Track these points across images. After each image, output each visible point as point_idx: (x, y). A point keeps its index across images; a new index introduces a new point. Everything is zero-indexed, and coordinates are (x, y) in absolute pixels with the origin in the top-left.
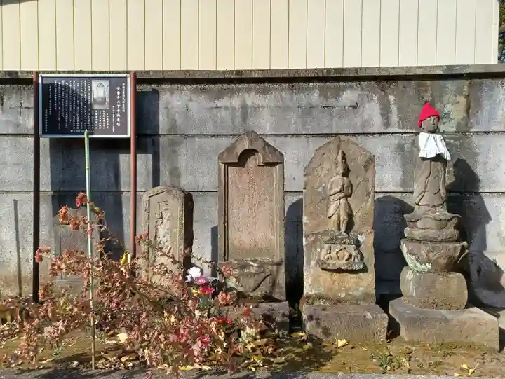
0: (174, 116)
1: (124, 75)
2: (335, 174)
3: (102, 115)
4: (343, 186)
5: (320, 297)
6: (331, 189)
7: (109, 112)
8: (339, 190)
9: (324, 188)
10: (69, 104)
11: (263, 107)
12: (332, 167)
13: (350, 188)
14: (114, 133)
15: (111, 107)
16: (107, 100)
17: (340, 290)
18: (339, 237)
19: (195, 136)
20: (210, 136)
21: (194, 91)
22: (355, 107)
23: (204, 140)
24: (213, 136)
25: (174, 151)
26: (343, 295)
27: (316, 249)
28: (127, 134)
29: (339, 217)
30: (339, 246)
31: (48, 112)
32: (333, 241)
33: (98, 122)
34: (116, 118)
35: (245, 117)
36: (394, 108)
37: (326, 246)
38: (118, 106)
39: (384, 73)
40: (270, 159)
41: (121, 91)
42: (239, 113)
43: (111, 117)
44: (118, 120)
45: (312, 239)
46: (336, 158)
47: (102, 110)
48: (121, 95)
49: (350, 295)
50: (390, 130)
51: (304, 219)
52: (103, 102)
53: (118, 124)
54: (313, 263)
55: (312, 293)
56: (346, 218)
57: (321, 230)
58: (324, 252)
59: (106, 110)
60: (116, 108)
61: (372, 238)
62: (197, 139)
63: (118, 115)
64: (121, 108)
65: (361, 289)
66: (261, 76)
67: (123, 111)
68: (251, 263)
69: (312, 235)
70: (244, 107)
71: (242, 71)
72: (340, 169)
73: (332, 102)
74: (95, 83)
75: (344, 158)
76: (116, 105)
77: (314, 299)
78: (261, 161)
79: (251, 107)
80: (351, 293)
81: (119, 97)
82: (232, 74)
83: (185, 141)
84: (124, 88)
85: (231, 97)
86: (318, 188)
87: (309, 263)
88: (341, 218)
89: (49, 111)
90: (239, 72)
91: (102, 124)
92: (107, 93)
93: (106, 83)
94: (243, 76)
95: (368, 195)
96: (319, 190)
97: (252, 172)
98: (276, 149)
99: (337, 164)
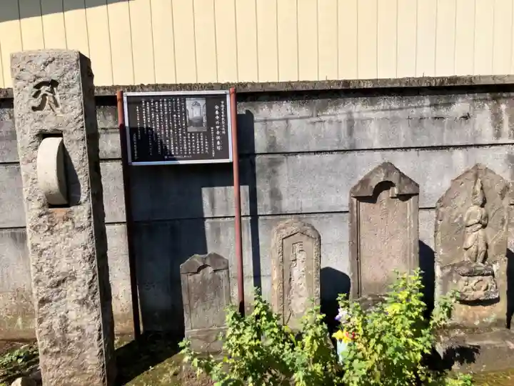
0: (273, 132)
1: (222, 92)
2: (472, 205)
3: (200, 138)
4: (481, 217)
5: (455, 326)
6: (468, 219)
7: (207, 135)
8: (477, 221)
9: (461, 219)
10: (160, 127)
11: (371, 119)
13: (486, 219)
14: (213, 158)
15: (209, 130)
16: (205, 121)
17: (474, 319)
18: (478, 268)
19: (296, 153)
20: (312, 153)
22: (466, 117)
23: (306, 157)
25: (274, 172)
26: (477, 323)
27: (452, 280)
28: (228, 158)
30: (477, 277)
31: (137, 137)
32: (471, 274)
33: (196, 146)
34: (216, 141)
35: (351, 131)
36: (505, 118)
37: (464, 278)
38: (218, 127)
39: (498, 82)
40: (406, 191)
41: (220, 111)
42: (344, 127)
43: (209, 141)
44: (218, 143)
45: (448, 270)
46: (475, 188)
47: (199, 133)
48: (220, 115)
49: (483, 322)
50: (500, 141)
52: (200, 123)
53: (219, 148)
56: (484, 249)
57: (457, 261)
59: (204, 133)
60: (215, 130)
61: (505, 265)
62: (299, 157)
63: (218, 138)
64: (220, 130)
65: (494, 316)
66: (370, 86)
67: (224, 132)
69: (448, 266)
70: (350, 121)
71: (350, 81)
72: (479, 200)
73: (443, 111)
74: (189, 103)
76: (215, 125)
78: (396, 193)
79: (358, 120)
80: (485, 320)
81: (217, 117)
82: (339, 84)
83: (285, 160)
84: (223, 106)
86: (455, 219)
88: (480, 249)
89: (137, 135)
90: (346, 83)
91: (200, 149)
92: (204, 113)
93: (202, 102)
94: (351, 87)
95: (503, 223)
96: (455, 221)
97: (384, 204)
98: (411, 180)
99: (474, 194)
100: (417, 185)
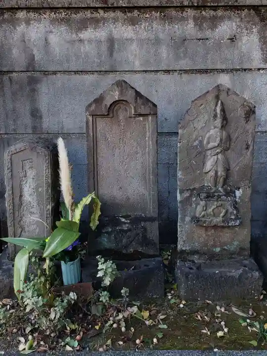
0: (32, 50)
2: (212, 127)
4: (221, 140)
5: (194, 252)
6: (208, 143)
8: (217, 145)
9: (201, 142)
11: (132, 40)
12: (210, 119)
13: (228, 143)
17: (215, 246)
18: (216, 194)
20: (73, 73)
21: (53, 21)
22: (232, 39)
24: (76, 72)
25: (33, 90)
26: (217, 250)
27: (191, 205)
29: (216, 172)
37: (202, 203)
45: (187, 194)
46: (215, 110)
49: (225, 249)
51: (178, 175)
54: (188, 219)
55: (187, 248)
56: (223, 174)
57: (197, 186)
58: (199, 209)
61: (249, 192)
62: (59, 76)
65: (236, 243)
68: (123, 220)
69: (188, 190)
70: (111, 41)
72: (218, 122)
75: (223, 110)
77: (188, 254)
78: (133, 113)
79: (118, 40)
80: (226, 247)
83: (45, 79)
85: (95, 29)
86: (194, 142)
87: (183, 220)
95: (247, 148)
96: (195, 144)
97: (122, 124)
98: (148, 100)
99: (215, 116)
100: (155, 106)
